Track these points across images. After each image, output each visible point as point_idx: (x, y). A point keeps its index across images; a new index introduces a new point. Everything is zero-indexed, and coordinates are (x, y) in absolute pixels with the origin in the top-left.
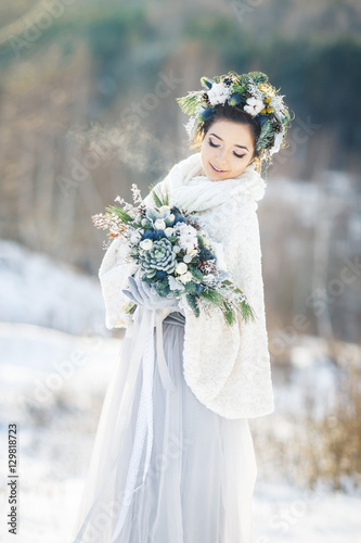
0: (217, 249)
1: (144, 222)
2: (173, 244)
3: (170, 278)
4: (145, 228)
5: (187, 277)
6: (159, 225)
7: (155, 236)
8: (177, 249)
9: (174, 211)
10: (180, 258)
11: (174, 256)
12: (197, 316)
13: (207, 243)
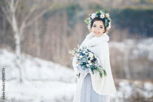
0: (98, 59)
1: (80, 52)
2: (87, 56)
3: (87, 64)
4: (81, 53)
5: (91, 64)
6: (84, 52)
7: (83, 55)
8: (88, 57)
9: (88, 50)
10: (89, 59)
11: (88, 59)
12: (93, 74)
13: (95, 57)
